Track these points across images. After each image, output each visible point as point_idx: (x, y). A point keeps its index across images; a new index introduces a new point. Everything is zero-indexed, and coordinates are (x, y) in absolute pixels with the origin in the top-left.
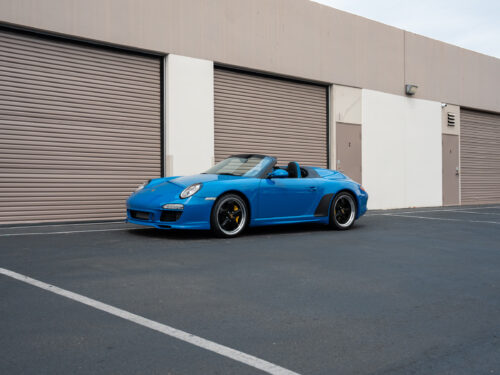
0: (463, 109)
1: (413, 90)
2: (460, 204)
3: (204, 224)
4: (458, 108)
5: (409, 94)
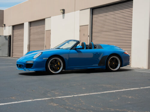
3: (43, 69)
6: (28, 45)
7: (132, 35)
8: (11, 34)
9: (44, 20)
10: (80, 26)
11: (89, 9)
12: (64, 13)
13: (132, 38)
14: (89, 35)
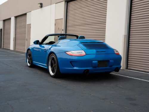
6: (14, 38)
7: (106, 29)
8: (2, 28)
9: (25, 14)
10: (56, 20)
11: (64, 2)
12: (41, 7)
13: (106, 33)
14: (63, 29)
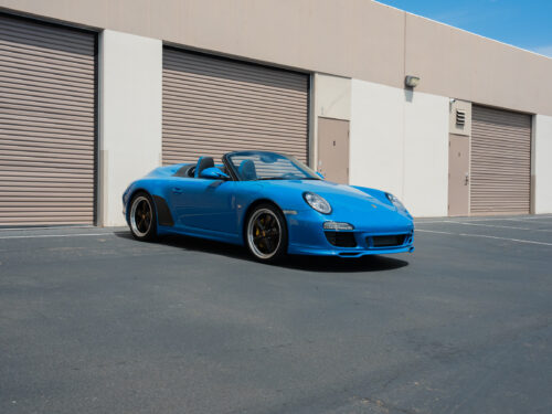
0: (475, 106)
1: (413, 82)
2: (469, 214)
4: (470, 105)
5: (409, 87)
